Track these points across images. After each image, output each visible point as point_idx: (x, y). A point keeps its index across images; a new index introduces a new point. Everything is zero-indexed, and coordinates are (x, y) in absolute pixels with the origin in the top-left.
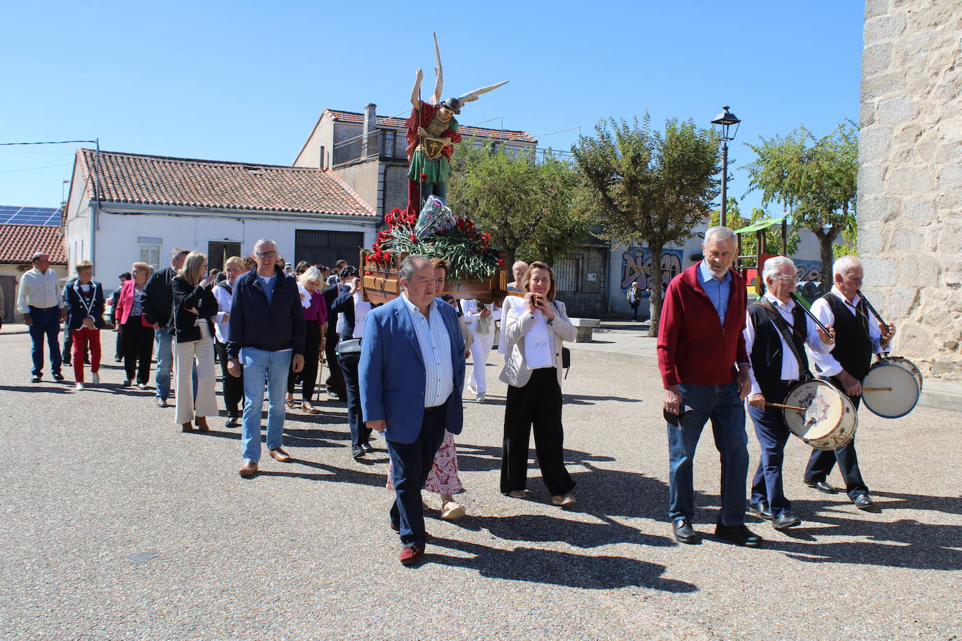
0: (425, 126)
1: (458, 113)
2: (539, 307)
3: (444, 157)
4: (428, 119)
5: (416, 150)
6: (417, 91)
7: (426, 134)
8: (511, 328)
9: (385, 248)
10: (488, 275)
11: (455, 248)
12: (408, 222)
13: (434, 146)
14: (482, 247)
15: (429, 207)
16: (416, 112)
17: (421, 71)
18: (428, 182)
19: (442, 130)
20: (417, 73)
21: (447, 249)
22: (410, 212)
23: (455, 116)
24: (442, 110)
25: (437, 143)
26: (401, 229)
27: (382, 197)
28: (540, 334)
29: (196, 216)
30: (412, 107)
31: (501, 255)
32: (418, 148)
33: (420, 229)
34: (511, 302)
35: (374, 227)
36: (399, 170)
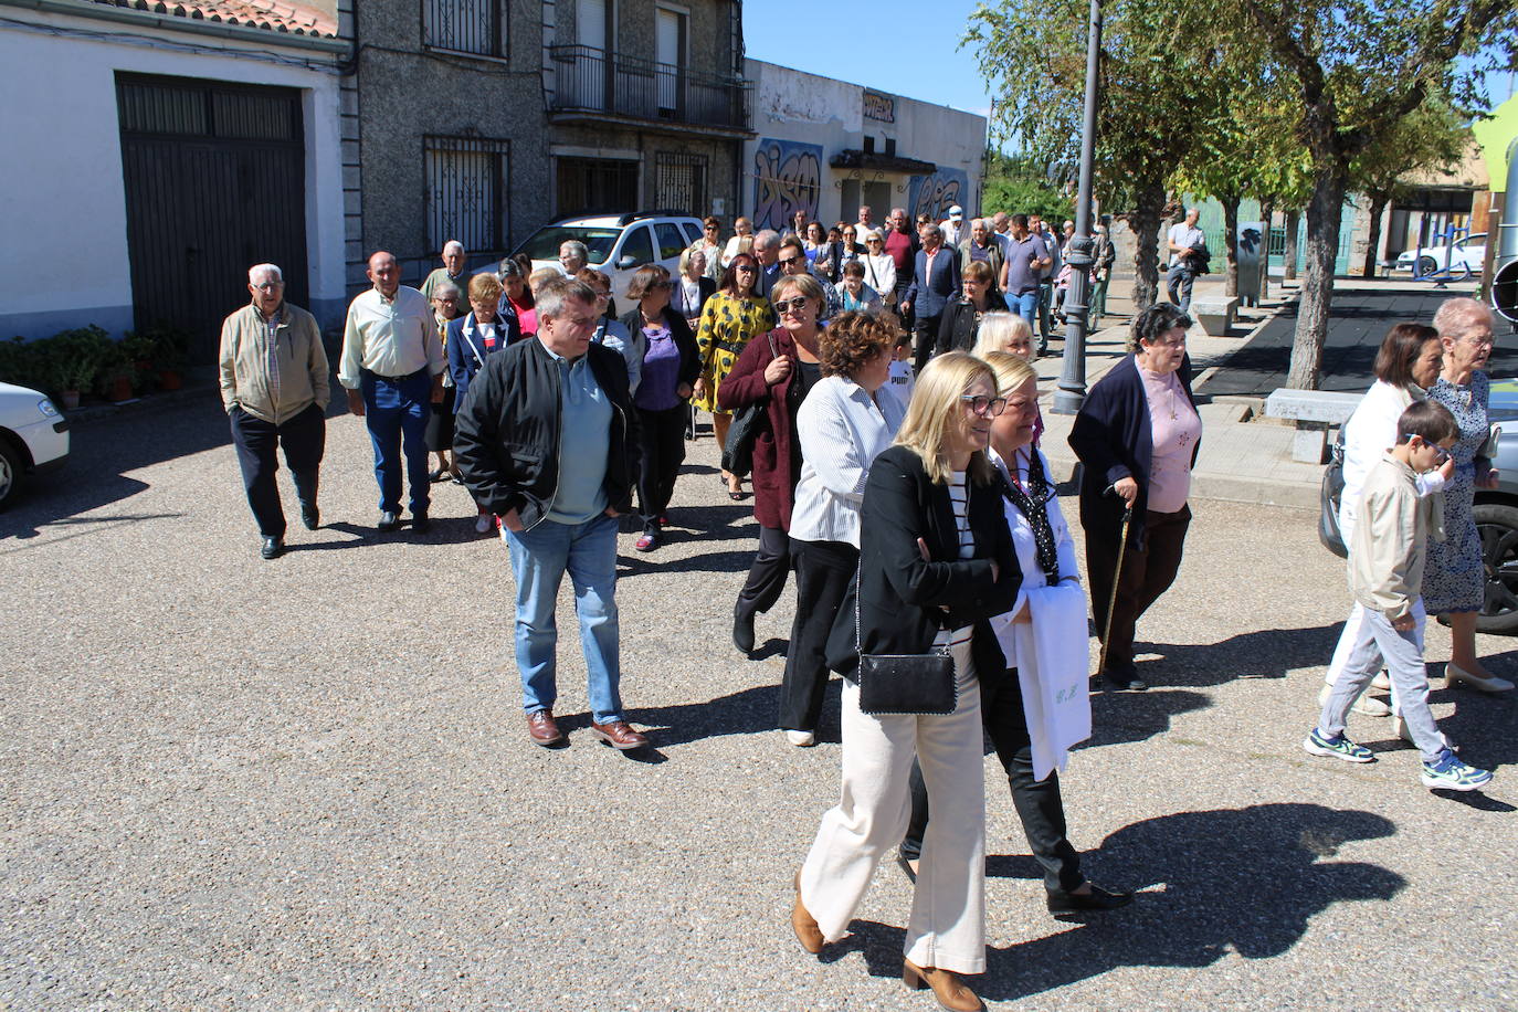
35: (337, 72)
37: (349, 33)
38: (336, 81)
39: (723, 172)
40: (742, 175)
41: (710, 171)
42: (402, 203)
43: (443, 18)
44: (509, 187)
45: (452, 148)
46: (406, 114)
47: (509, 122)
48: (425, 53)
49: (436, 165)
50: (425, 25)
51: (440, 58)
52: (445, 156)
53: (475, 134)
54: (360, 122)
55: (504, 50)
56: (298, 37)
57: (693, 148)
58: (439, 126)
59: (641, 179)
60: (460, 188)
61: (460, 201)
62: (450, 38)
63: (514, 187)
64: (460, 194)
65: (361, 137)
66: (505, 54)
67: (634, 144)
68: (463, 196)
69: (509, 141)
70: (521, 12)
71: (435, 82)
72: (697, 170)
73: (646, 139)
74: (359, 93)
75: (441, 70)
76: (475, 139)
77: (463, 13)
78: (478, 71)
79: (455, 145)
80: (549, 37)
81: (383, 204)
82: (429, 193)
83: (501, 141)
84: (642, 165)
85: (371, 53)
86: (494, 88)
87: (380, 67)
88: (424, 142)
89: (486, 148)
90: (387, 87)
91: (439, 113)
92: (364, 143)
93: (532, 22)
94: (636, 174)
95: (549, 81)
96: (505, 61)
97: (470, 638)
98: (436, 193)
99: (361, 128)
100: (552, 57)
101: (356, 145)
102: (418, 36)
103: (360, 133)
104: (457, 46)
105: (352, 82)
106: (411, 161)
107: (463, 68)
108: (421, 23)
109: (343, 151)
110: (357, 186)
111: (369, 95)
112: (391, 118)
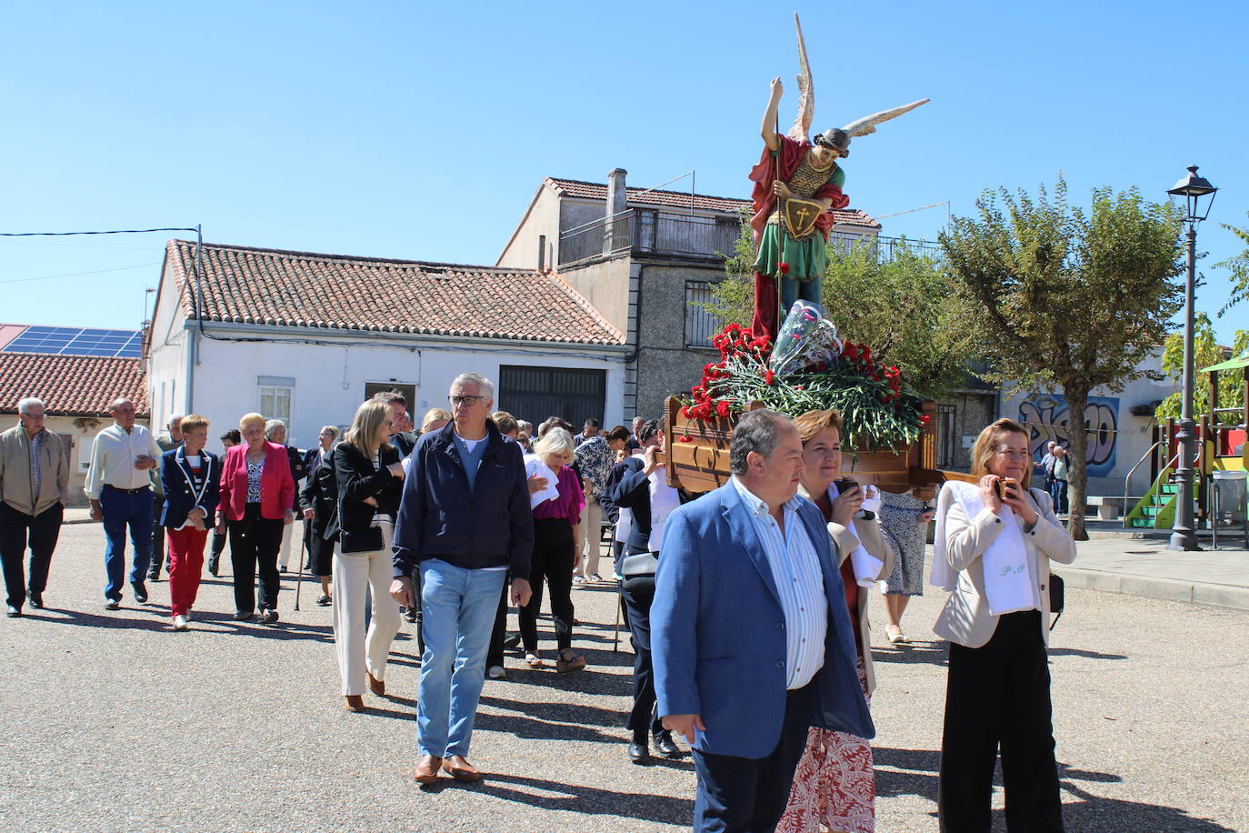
0: (787, 179)
1: (844, 155)
2: (1011, 501)
3: (818, 233)
4: (791, 167)
5: (769, 221)
6: (772, 118)
7: (788, 192)
8: (958, 539)
9: (716, 394)
10: (908, 442)
11: (844, 394)
12: (756, 348)
13: (803, 213)
14: (891, 392)
15: (795, 320)
16: (769, 153)
17: (779, 82)
18: (791, 277)
19: (816, 186)
20: (772, 86)
21: (830, 396)
22: (758, 331)
23: (839, 161)
24: (817, 150)
25: (809, 208)
26: (745, 361)
27: (635, 315)
28: (1011, 550)
29: (347, 344)
30: (763, 144)
31: (925, 406)
32: (774, 218)
33: (780, 360)
34: (955, 492)
35: (624, 361)
36: (662, 272)
37: (634, 341)
38: (624, 365)
41: (959, 417)
43: (700, 330)
46: (670, 382)
48: (686, 348)
50: (687, 333)
51: (696, 351)
54: (637, 386)
56: (601, 345)
62: (705, 340)
71: (693, 364)
74: (638, 372)
75: (698, 358)
85: (648, 352)
87: (653, 358)
90: (658, 367)
91: (694, 381)
92: (640, 397)
99: (637, 389)
101: (634, 398)
102: (682, 341)
103: (637, 392)
105: (634, 365)
108: (684, 334)
109: (625, 401)
111: (645, 371)
112: (659, 384)
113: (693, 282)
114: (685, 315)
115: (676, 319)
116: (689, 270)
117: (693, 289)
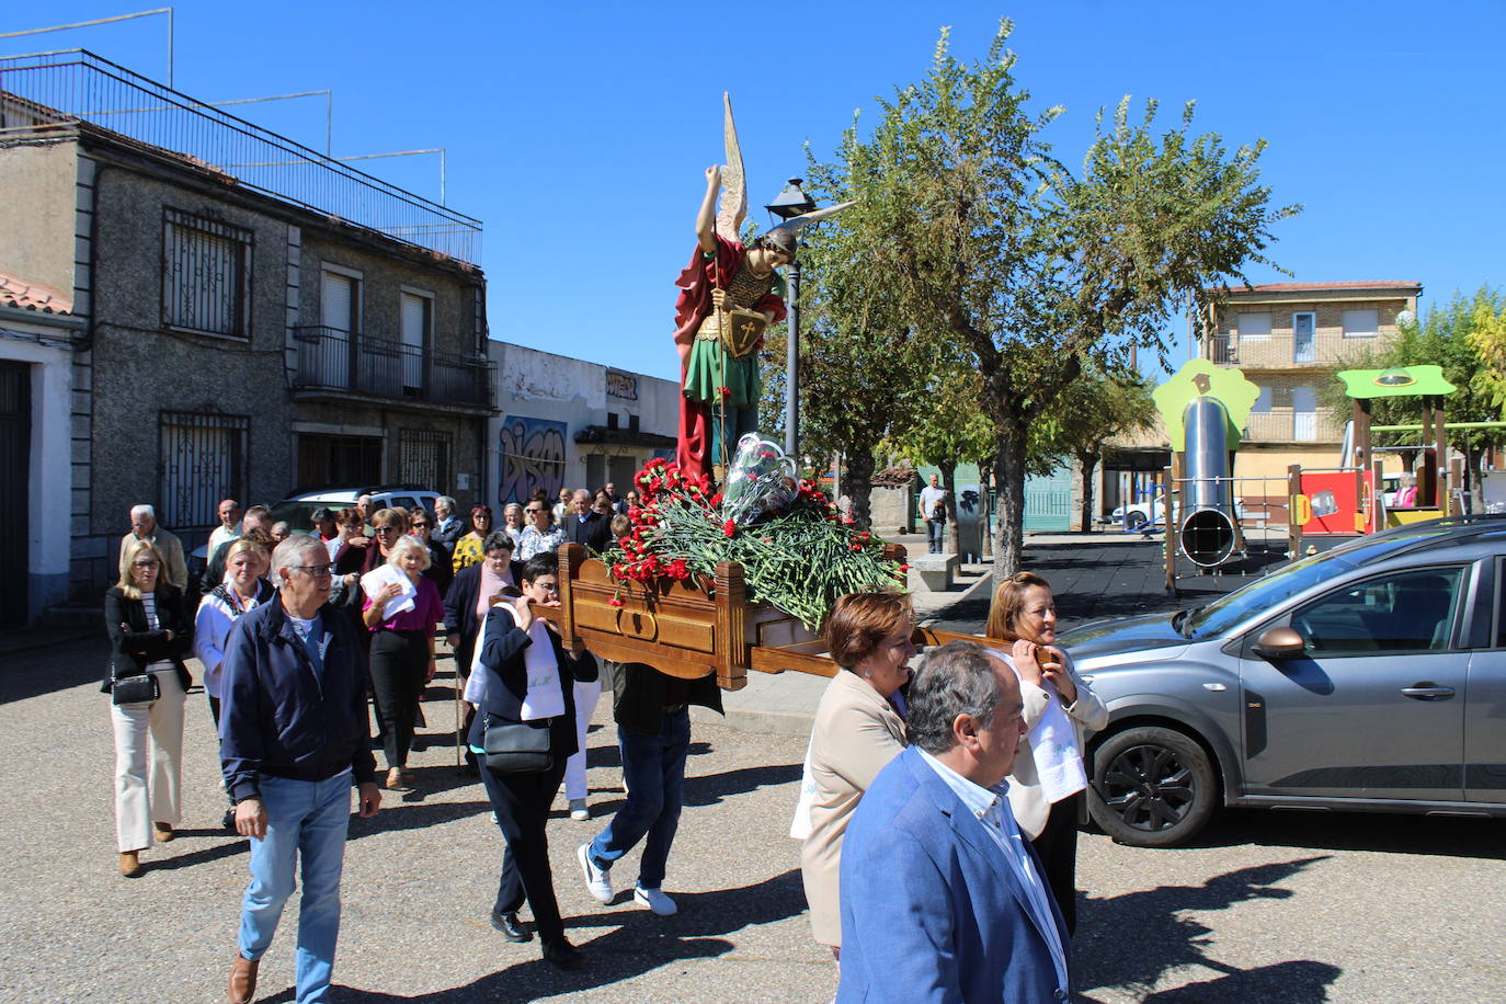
27: (86, 260)
35: (70, 347)
36: (128, 183)
37: (84, 310)
38: (68, 356)
39: (467, 448)
40: (487, 451)
41: (455, 447)
42: (134, 477)
43: (184, 298)
44: (248, 463)
45: (189, 423)
46: (142, 390)
47: (249, 399)
48: (165, 331)
49: (172, 441)
50: (166, 304)
51: (180, 336)
52: (182, 431)
53: (215, 411)
54: (92, 398)
55: (246, 330)
56: (30, 313)
57: (437, 425)
58: (176, 402)
59: (384, 455)
60: (197, 463)
61: (196, 476)
62: (190, 317)
63: (253, 462)
64: (196, 470)
65: (92, 411)
66: (247, 334)
67: (378, 422)
68: (199, 471)
69: (249, 418)
70: (264, 295)
71: (174, 359)
72: (441, 446)
73: (391, 417)
74: (93, 369)
75: (180, 348)
76: (214, 415)
77: (205, 294)
78: (218, 349)
79: (193, 421)
80: (293, 318)
81: (115, 478)
82: (164, 467)
83: (241, 417)
84: (385, 442)
85: (107, 330)
86: (234, 366)
87: (116, 343)
88: (160, 418)
89: (225, 425)
90: (123, 363)
91: (177, 389)
92: (96, 418)
93: (276, 304)
94: (379, 450)
95: (291, 360)
96: (246, 341)
97: (154, 914)
98: (171, 467)
99: (93, 403)
100: (295, 337)
101: (87, 419)
102: (158, 315)
103: (92, 408)
104: (198, 325)
105: (86, 357)
106: (144, 436)
107: (202, 346)
108: (162, 302)
109: (73, 425)
110: (87, 461)
111: (104, 370)
112: (126, 394)
113: (174, 210)
114: (163, 269)
115: (149, 274)
116: (169, 188)
117: (174, 223)
